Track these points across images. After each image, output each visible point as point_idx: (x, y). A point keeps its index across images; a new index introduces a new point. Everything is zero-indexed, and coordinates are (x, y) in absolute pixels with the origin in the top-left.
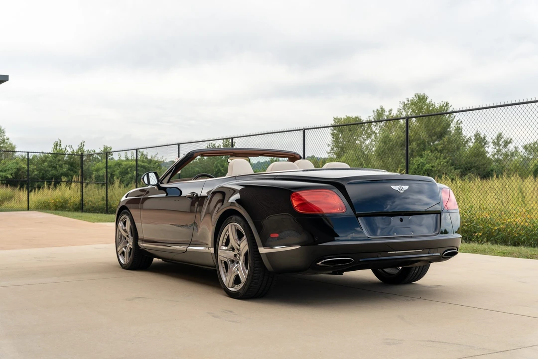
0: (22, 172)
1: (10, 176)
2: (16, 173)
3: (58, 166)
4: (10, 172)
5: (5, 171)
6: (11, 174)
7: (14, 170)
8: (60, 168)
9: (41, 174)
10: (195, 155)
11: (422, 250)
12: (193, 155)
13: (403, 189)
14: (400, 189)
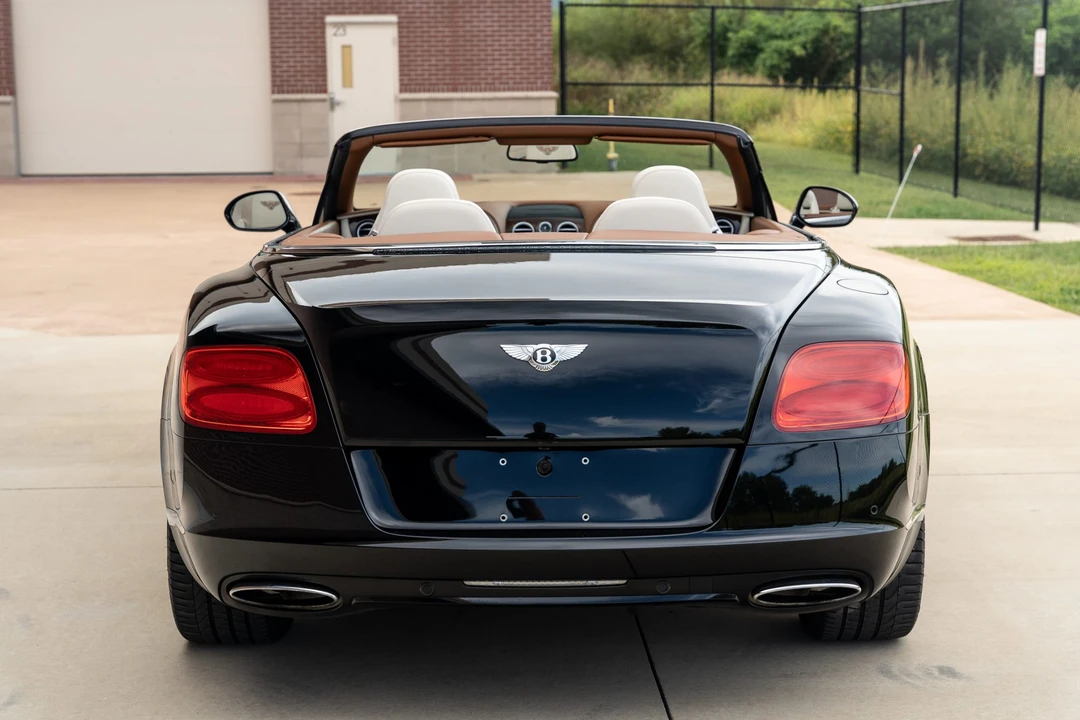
0: (832, 40)
1: (799, 51)
2: (816, 41)
3: (927, 21)
4: (802, 39)
5: (790, 37)
6: (804, 47)
7: (812, 35)
8: (933, 26)
9: (883, 42)
10: (355, 145)
11: (625, 581)
12: (349, 145)
13: (553, 356)
14: (539, 356)
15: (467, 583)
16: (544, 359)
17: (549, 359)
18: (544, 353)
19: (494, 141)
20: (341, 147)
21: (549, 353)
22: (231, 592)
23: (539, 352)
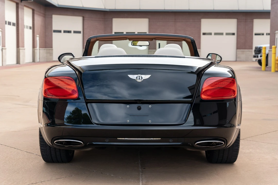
10: (92, 40)
11: (160, 139)
12: (90, 40)
13: (142, 78)
14: (138, 78)
15: (118, 139)
16: (139, 79)
17: (141, 79)
18: (139, 77)
19: (128, 40)
20: (88, 41)
21: (141, 77)
22: (55, 142)
23: (138, 77)
